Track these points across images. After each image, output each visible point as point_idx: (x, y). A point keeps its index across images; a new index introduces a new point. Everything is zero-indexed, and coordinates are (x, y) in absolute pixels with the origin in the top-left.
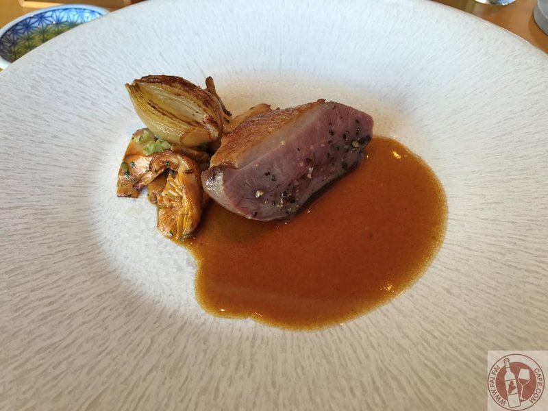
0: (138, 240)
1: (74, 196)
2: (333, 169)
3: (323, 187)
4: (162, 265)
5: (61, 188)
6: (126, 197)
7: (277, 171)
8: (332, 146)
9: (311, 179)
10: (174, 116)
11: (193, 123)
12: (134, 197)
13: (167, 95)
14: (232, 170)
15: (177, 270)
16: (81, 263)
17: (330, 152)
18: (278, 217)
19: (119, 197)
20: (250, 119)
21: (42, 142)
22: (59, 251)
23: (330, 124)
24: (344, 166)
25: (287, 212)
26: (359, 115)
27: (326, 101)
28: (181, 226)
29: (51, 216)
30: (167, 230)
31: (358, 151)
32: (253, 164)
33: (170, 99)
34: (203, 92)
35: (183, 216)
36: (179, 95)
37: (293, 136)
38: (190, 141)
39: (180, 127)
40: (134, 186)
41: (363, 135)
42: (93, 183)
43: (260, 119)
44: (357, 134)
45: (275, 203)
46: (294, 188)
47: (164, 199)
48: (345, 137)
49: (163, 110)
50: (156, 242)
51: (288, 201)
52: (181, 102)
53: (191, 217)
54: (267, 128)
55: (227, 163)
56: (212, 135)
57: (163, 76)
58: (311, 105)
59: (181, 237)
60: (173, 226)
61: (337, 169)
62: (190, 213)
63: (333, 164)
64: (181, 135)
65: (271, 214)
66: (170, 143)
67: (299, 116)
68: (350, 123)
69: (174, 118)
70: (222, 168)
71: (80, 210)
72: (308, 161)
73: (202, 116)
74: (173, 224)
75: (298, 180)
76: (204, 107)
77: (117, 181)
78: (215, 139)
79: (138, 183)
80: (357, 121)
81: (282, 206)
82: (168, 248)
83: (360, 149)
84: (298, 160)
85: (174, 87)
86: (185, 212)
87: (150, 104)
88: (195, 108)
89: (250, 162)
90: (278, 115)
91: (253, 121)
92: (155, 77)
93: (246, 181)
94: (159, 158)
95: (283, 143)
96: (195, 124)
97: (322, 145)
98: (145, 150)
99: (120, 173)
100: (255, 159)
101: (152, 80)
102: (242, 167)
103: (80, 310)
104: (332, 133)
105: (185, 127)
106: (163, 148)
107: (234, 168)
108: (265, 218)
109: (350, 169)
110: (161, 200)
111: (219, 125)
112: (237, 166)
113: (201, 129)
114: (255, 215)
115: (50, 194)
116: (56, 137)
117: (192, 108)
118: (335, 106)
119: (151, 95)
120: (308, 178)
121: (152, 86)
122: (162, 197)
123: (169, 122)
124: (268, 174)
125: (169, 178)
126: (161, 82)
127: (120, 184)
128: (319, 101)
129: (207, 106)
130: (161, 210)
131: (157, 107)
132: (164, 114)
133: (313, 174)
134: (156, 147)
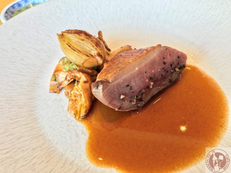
0: (57, 117)
1: (28, 91)
2: (164, 83)
3: (158, 92)
4: (68, 132)
5: (22, 87)
6: (53, 92)
7: (133, 84)
8: (165, 70)
9: (152, 89)
10: (80, 51)
11: (89, 55)
12: (57, 93)
13: (77, 40)
14: (108, 83)
15: (76, 136)
16: (27, 129)
17: (163, 74)
18: (133, 109)
19: (50, 92)
20: (120, 54)
21: (15, 62)
22: (16, 122)
23: (164, 58)
24: (170, 81)
25: (138, 106)
26: (180, 54)
27: (162, 46)
28: (80, 111)
29: (15, 101)
30: (73, 112)
31: (178, 73)
32: (120, 80)
33: (79, 42)
34: (96, 39)
35: (81, 105)
36: (83, 40)
37: (143, 65)
38: (87, 65)
39: (82, 57)
40: (58, 87)
41: (182, 64)
42: (38, 84)
43: (125, 54)
44: (178, 64)
45: (131, 101)
46: (142, 93)
47: (72, 96)
48: (171, 65)
49: (74, 48)
50: (66, 119)
51: (138, 101)
52: (84, 44)
53: (85, 106)
54: (128, 60)
55: (105, 79)
56: (99, 62)
57: (76, 30)
58: (153, 48)
59: (79, 117)
60: (76, 111)
61: (166, 82)
62: (85, 104)
63: (164, 80)
64: (82, 62)
65: (128, 107)
66: (77, 65)
67: (146, 53)
68: (175, 58)
69: (79, 53)
70: (102, 82)
71: (30, 99)
72: (151, 79)
73: (94, 52)
74: (76, 109)
75: (144, 89)
76: (96, 47)
77: (50, 84)
78: (101, 64)
79: (60, 86)
80: (179, 57)
81: (135, 103)
82: (72, 123)
83: (179, 72)
84: (145, 78)
85: (81, 36)
86: (83, 104)
87: (68, 45)
88: (91, 48)
89: (118, 79)
90: (135, 53)
91: (121, 56)
92: (72, 31)
93: (116, 90)
94: (70, 74)
95: (137, 69)
96: (91, 56)
97: (159, 70)
98: (64, 69)
99: (51, 80)
100: (121, 78)
101: (70, 32)
102: (113, 82)
103: (22, 157)
104: (165, 63)
105: (85, 57)
106: (73, 68)
107: (109, 82)
108: (125, 109)
109: (173, 83)
110: (71, 96)
111: (103, 57)
112: (110, 81)
113: (93, 59)
114: (120, 108)
115: (15, 90)
116: (22, 59)
117: (89, 48)
118: (167, 48)
119: (69, 40)
120: (150, 88)
121: (70, 35)
122: (71, 94)
123: (77, 55)
124: (128, 86)
125: (76, 84)
126: (74, 33)
127: (51, 85)
128: (158, 45)
129: (97, 47)
130: (70, 102)
131: (71, 46)
132: (74, 50)
133: (153, 86)
134: (69, 67)
